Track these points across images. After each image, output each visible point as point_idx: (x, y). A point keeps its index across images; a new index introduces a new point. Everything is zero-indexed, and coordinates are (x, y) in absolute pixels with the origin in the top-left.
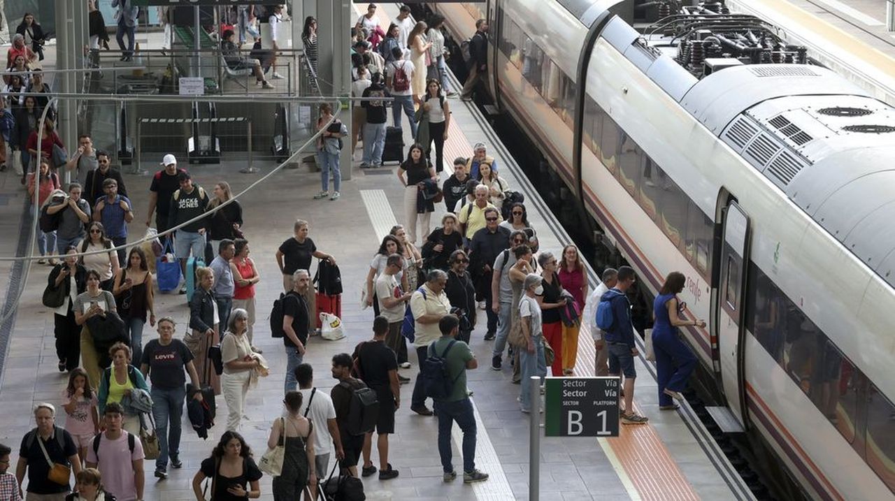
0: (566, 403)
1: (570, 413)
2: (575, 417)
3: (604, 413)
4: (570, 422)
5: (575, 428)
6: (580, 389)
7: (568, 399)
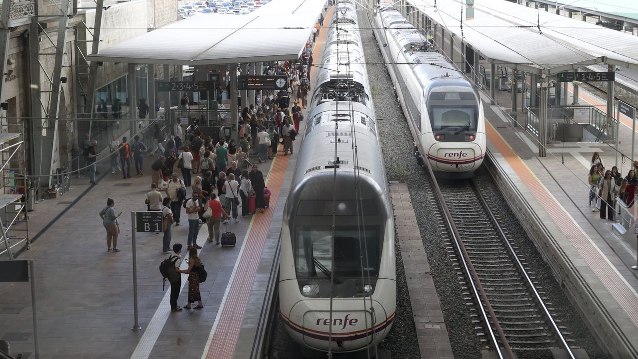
0: (144, 220)
1: (145, 224)
2: (147, 225)
3: (157, 224)
4: (145, 227)
5: (147, 229)
6: (148, 215)
7: (144, 219)
